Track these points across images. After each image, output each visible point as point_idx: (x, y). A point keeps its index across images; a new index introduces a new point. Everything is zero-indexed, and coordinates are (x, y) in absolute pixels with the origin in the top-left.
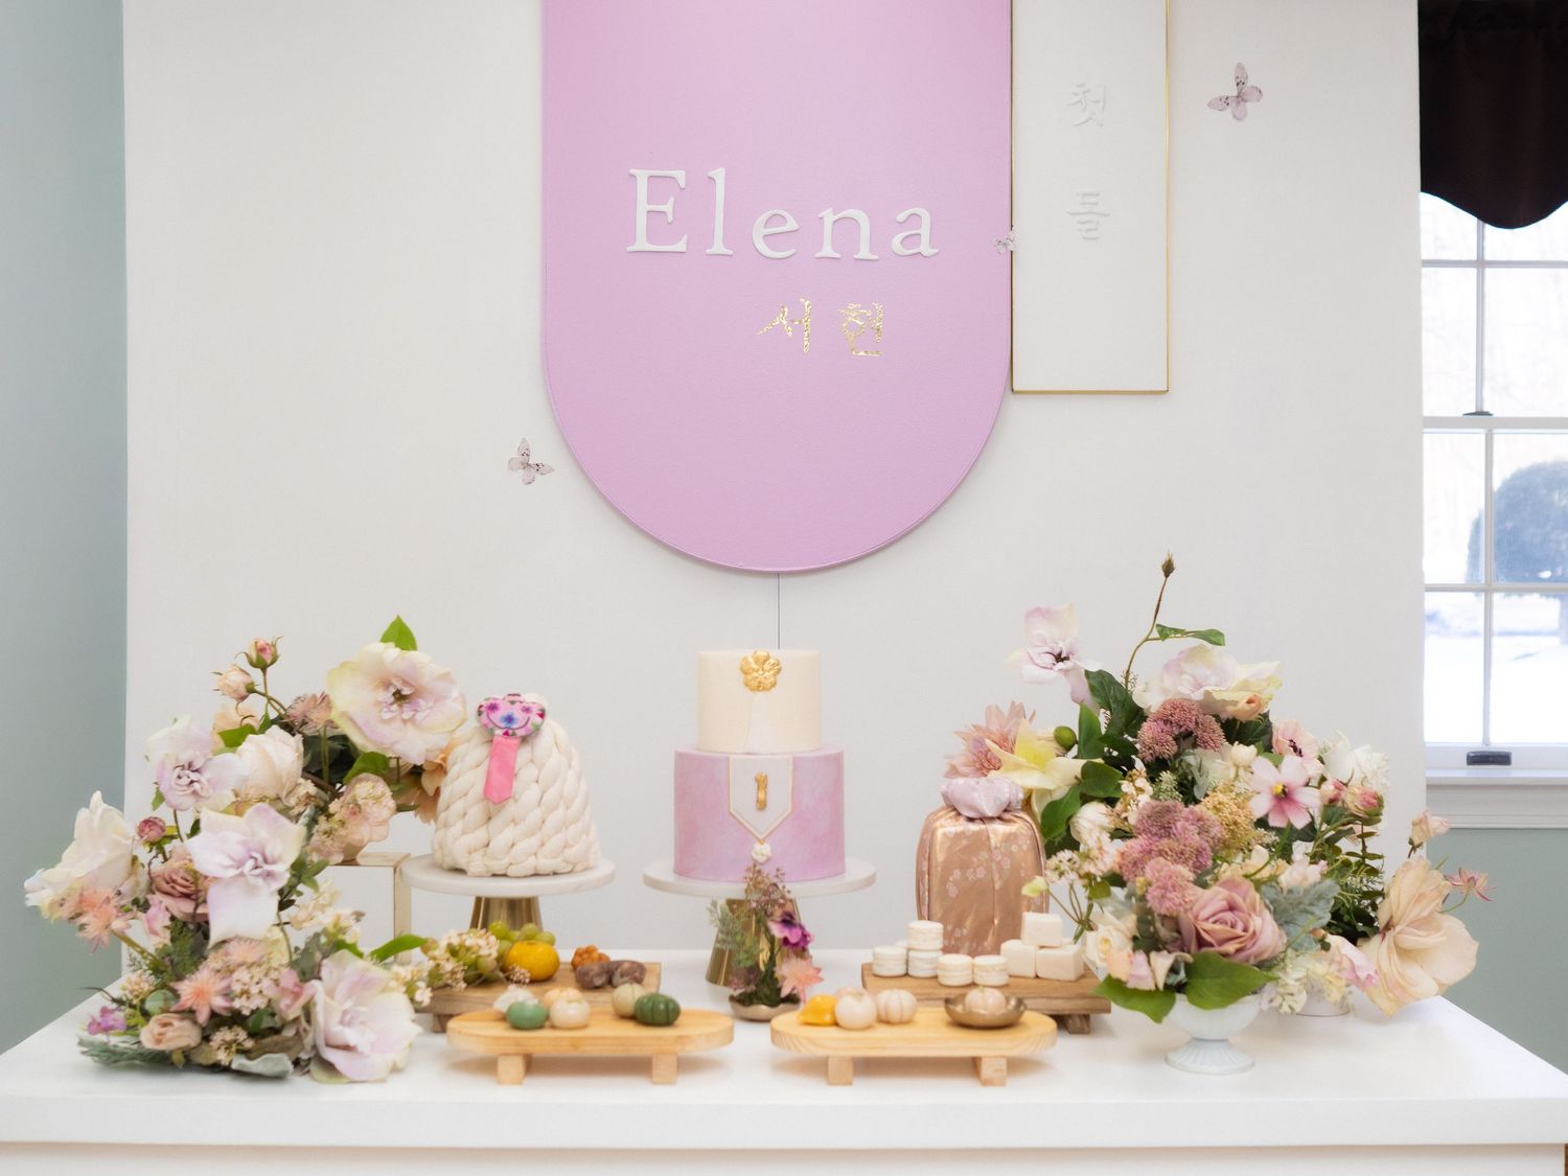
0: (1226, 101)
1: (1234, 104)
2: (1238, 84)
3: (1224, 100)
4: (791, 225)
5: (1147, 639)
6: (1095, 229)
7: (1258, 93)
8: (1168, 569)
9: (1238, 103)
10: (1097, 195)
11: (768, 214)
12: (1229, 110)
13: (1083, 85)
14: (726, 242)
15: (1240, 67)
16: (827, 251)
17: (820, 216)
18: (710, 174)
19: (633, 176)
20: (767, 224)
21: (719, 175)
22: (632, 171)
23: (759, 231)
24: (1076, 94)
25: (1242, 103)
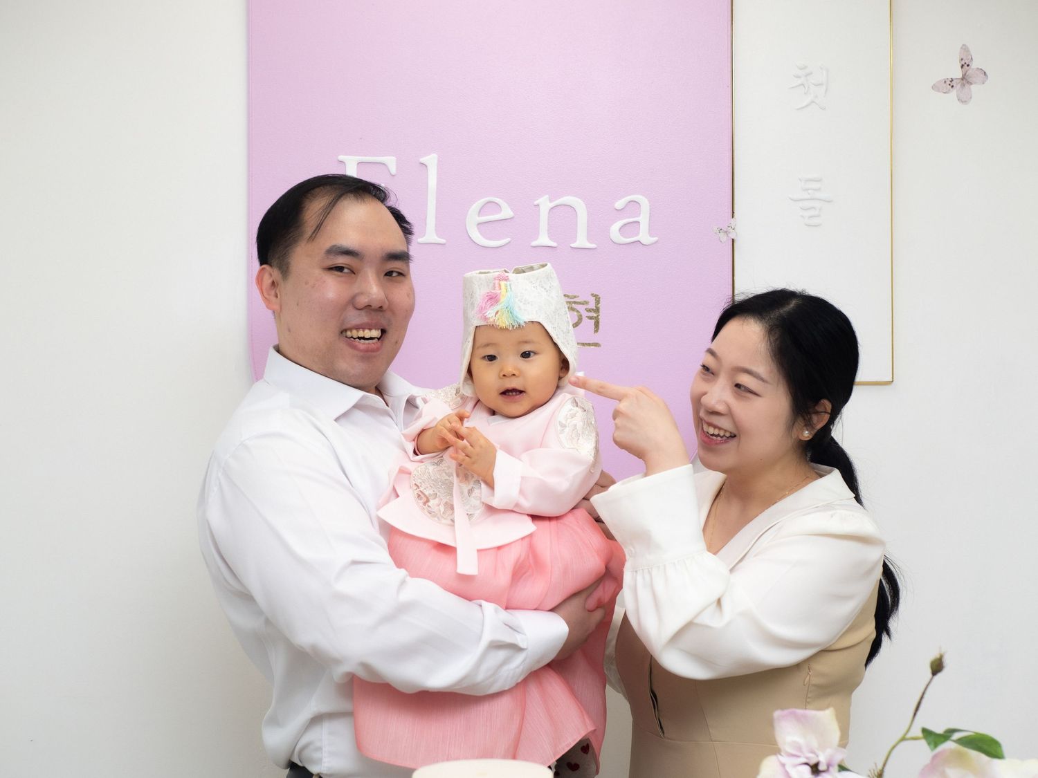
0: (951, 83)
1: (959, 86)
2: (962, 66)
3: (948, 82)
4: (506, 212)
5: (903, 739)
6: (818, 216)
7: (983, 75)
8: (937, 667)
9: (963, 85)
10: (819, 180)
11: (482, 201)
12: (954, 93)
13: (805, 68)
14: (439, 231)
15: (965, 48)
16: (544, 239)
17: (536, 203)
18: (422, 160)
19: (342, 162)
20: (481, 212)
21: (431, 160)
22: (341, 158)
23: (473, 218)
24: (798, 77)
25: (967, 86)
